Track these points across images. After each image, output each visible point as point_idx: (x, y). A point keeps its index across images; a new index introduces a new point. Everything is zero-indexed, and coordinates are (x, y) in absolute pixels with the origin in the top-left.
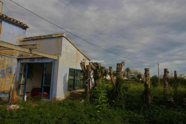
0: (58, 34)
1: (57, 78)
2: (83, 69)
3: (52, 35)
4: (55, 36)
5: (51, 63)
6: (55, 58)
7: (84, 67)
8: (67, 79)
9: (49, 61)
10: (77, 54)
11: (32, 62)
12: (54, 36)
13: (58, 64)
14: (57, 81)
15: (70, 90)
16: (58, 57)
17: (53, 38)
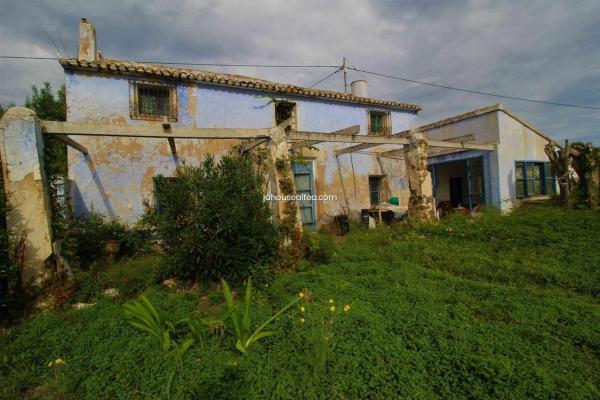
0: (486, 109)
1: (498, 178)
2: (553, 158)
3: (474, 113)
4: (480, 113)
5: (481, 157)
6: (490, 147)
7: (554, 153)
8: (514, 180)
9: (477, 155)
10: (525, 133)
11: (441, 161)
12: (477, 114)
13: (497, 157)
14: (498, 183)
15: (520, 198)
16: (496, 147)
17: (477, 116)
